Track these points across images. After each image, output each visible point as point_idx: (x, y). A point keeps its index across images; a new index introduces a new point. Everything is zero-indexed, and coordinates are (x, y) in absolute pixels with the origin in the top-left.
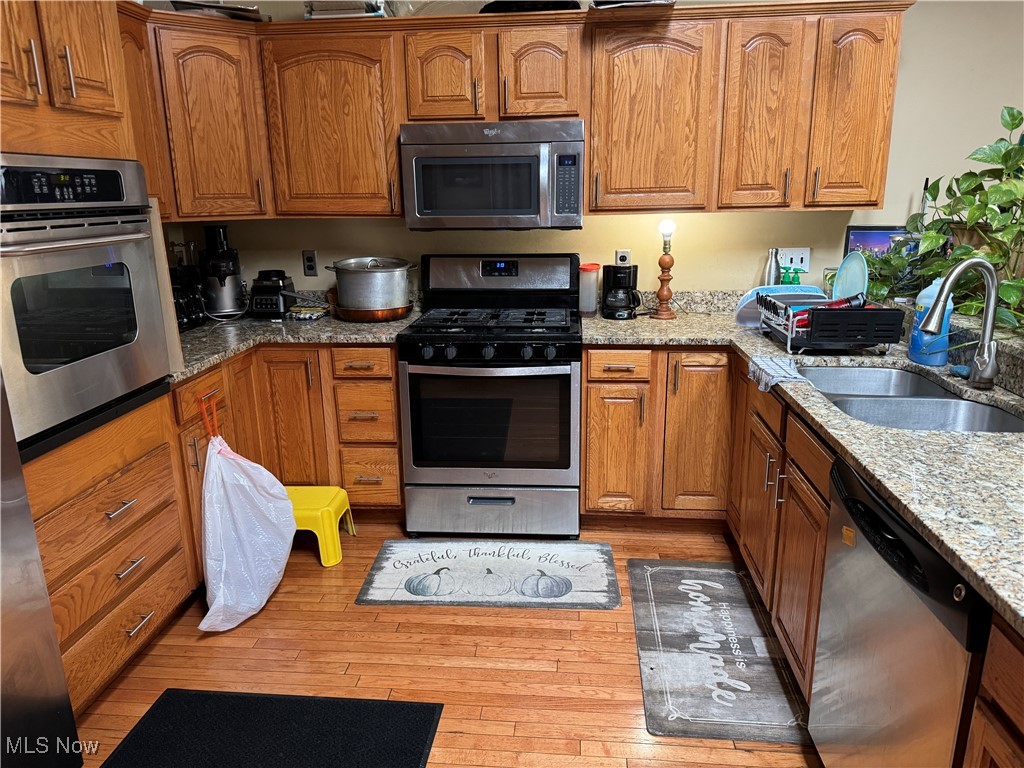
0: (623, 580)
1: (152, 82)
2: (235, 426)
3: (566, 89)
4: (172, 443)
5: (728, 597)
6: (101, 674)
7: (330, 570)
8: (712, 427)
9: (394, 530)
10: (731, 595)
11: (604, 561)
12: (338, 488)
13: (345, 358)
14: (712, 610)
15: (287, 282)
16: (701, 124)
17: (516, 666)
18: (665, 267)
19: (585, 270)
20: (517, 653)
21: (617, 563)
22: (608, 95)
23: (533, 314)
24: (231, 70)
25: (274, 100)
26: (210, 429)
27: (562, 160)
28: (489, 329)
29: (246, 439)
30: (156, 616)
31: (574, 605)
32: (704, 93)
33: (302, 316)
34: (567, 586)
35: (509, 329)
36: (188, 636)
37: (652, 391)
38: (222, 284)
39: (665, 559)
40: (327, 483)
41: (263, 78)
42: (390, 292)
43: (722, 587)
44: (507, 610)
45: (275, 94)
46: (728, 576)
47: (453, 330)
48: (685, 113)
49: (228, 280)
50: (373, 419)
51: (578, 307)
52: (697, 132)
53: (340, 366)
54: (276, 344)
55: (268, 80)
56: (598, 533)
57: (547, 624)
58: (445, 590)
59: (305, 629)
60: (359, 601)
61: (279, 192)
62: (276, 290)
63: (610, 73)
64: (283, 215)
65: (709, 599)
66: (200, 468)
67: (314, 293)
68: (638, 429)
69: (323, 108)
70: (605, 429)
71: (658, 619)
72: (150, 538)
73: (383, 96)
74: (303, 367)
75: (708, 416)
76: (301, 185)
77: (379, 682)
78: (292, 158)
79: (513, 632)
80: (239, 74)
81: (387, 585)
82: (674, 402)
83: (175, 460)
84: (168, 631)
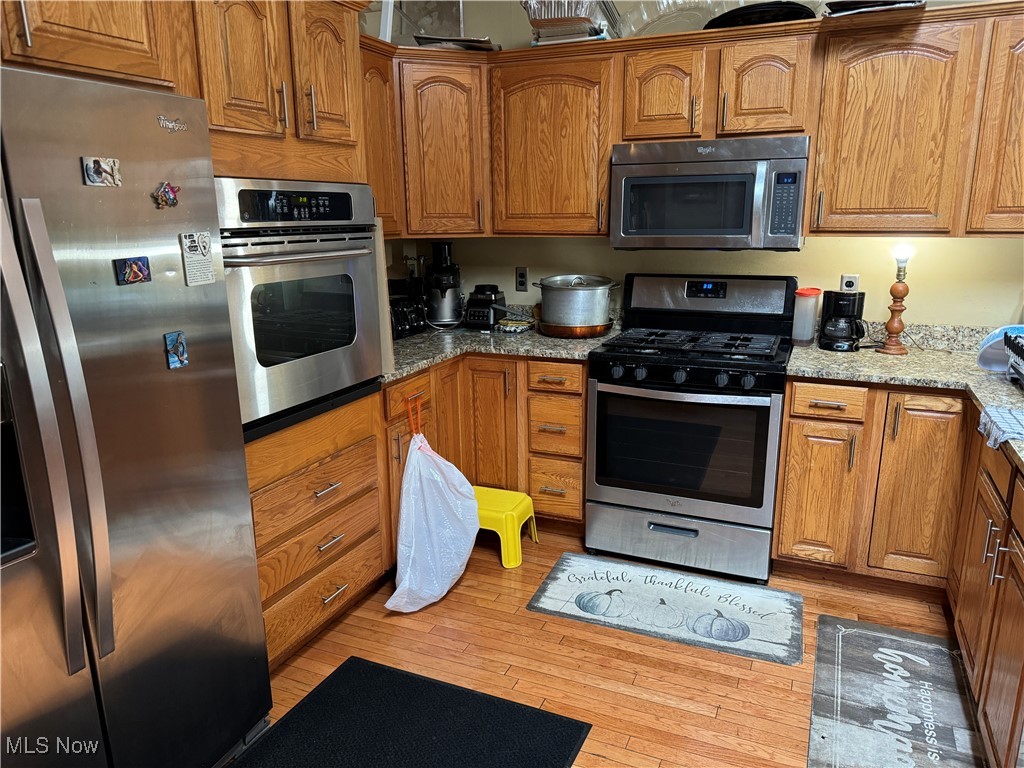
0: (810, 636)
1: (393, 112)
2: (438, 426)
3: (792, 103)
4: (379, 436)
5: (934, 676)
6: (297, 632)
7: (510, 571)
8: (937, 482)
9: (574, 543)
10: (937, 675)
11: (792, 613)
12: (524, 495)
13: (542, 371)
14: (910, 687)
15: (499, 296)
16: (951, 139)
17: (673, 703)
18: (898, 296)
19: (801, 295)
20: (676, 690)
21: (806, 617)
22: (840, 108)
23: (736, 339)
24: (462, 97)
25: (498, 124)
26: (414, 427)
27: (781, 178)
28: (683, 352)
29: (447, 439)
30: (351, 588)
31: (748, 653)
32: (957, 104)
33: (508, 329)
34: (745, 632)
35: (704, 353)
36: (378, 612)
37: (867, 434)
38: (443, 296)
39: (864, 621)
40: (515, 489)
41: (490, 104)
42: (590, 310)
43: (927, 664)
44: (675, 644)
45: (500, 119)
46: (939, 652)
47: (647, 351)
48: (931, 125)
49: (449, 293)
50: (561, 433)
51: (791, 336)
52: (944, 147)
53: (535, 378)
54: (480, 354)
55: (494, 106)
56: (791, 581)
57: (714, 667)
58: (613, 612)
59: (478, 624)
60: (530, 607)
61: (496, 212)
62: (488, 303)
63: (844, 84)
64: (499, 234)
65: (908, 675)
66: (402, 461)
67: (523, 307)
68: (846, 474)
69: (542, 131)
70: (807, 471)
71: (842, 685)
72: (351, 518)
73: (599, 117)
74: (502, 377)
75: (932, 468)
76: (517, 207)
77: (535, 690)
78: (511, 180)
79: (676, 668)
80: (469, 101)
81: (559, 597)
82: (891, 449)
83: (380, 453)
84: (362, 604)
